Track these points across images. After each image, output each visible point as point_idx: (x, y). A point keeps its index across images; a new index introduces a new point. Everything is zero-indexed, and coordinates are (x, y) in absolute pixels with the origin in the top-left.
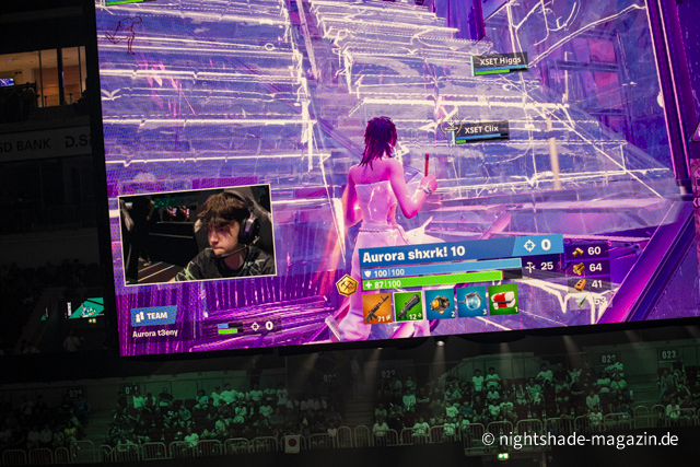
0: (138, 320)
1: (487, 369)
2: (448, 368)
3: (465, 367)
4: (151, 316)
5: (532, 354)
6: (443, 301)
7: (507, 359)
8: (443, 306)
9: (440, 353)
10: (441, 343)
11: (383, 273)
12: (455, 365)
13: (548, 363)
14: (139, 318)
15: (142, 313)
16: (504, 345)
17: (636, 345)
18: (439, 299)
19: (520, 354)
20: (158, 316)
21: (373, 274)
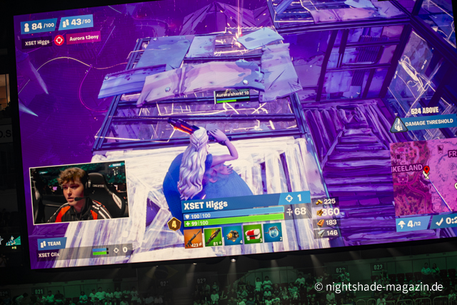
0: (42, 246)
1: (264, 277)
2: (238, 277)
3: (250, 276)
4: (51, 244)
5: (292, 268)
6: (235, 234)
7: (276, 271)
8: (235, 237)
9: (233, 266)
10: (233, 260)
11: (197, 216)
12: (243, 275)
13: (302, 273)
14: (43, 245)
15: (44, 242)
16: (273, 262)
17: (358, 262)
18: (232, 232)
19: (284, 268)
20: (55, 244)
21: (190, 217)
